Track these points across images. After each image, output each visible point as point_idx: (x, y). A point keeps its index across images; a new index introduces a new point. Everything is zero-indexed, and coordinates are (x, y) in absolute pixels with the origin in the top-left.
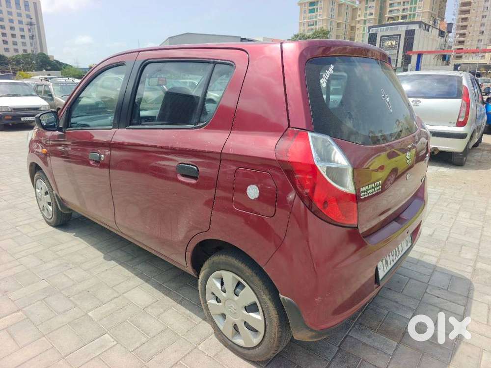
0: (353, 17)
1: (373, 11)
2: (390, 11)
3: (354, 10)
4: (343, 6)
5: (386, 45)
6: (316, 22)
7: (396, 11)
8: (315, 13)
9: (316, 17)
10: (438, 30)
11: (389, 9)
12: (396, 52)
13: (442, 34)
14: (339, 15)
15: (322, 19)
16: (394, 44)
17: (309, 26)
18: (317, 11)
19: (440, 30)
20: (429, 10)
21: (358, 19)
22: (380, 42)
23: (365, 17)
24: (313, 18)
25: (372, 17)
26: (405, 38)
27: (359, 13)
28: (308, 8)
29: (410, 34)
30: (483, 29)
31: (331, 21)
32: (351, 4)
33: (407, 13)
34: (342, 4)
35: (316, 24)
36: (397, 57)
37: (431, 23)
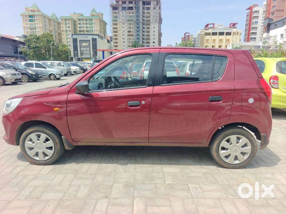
0: (59, 28)
1: (70, 25)
2: (80, 27)
3: (59, 23)
4: (51, 20)
5: (83, 45)
6: (35, 27)
7: (83, 28)
8: (34, 22)
9: (35, 25)
10: (107, 40)
11: (79, 26)
12: (89, 49)
13: (108, 41)
14: (50, 25)
15: (40, 27)
16: (87, 45)
17: (30, 29)
18: (35, 21)
19: (108, 40)
20: (99, 29)
21: (62, 29)
22: (80, 44)
23: (66, 28)
24: (32, 25)
25: (70, 29)
26: (92, 42)
27: (62, 26)
28: (28, 19)
29: (94, 40)
30: (124, 40)
31: (45, 29)
32: (56, 20)
33: (89, 29)
34: (51, 19)
35: (36, 29)
36: (90, 52)
37: (103, 36)
